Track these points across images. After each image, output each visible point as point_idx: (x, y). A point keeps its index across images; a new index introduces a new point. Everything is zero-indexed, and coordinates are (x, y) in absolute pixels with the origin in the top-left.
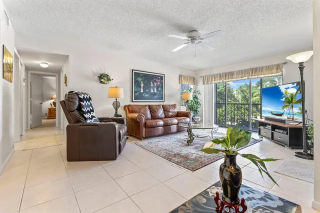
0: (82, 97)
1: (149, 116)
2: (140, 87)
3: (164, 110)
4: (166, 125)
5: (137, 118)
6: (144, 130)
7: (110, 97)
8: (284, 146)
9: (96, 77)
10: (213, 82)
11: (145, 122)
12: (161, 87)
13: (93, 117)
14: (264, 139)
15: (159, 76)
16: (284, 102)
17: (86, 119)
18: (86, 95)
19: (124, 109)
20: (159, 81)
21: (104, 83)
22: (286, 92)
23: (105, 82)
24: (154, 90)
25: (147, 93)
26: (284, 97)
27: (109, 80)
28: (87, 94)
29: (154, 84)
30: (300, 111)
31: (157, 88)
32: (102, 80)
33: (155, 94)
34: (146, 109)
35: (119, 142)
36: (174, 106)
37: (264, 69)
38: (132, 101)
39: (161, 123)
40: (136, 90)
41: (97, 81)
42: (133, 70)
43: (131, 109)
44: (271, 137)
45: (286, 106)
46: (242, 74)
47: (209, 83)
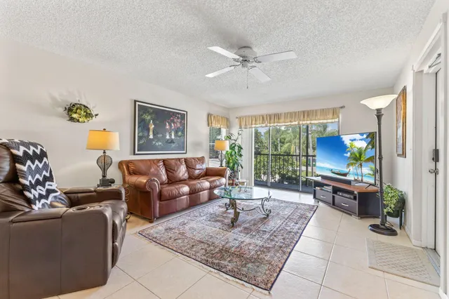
0: (20, 153)
1: (164, 178)
2: (148, 130)
3: (188, 167)
4: (194, 193)
5: (145, 185)
6: (158, 205)
7: (91, 148)
8: (351, 215)
9: (61, 110)
10: (254, 126)
11: (160, 192)
12: (182, 131)
13: (49, 192)
14: (321, 204)
15: (178, 113)
16: (349, 158)
17: (30, 202)
18: (32, 148)
19: (119, 168)
20: (179, 120)
21: (78, 121)
22: (352, 145)
23: (80, 120)
24: (170, 135)
25: (159, 140)
26: (349, 151)
27: (89, 115)
28: (35, 145)
29: (170, 125)
30: (371, 172)
31: (176, 132)
32: (75, 116)
33: (172, 141)
34: (158, 167)
35: (113, 242)
36: (202, 160)
37: (319, 113)
38: (134, 154)
39: (186, 189)
40: (141, 134)
41: (62, 117)
42: (135, 101)
43: (132, 167)
44: (332, 203)
45: (352, 164)
46: (291, 117)
47: (248, 126)
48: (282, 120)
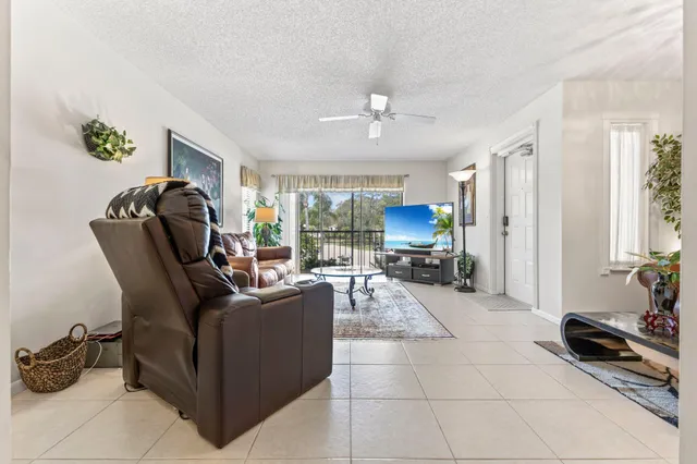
5: (250, 266)
12: (217, 189)
15: (214, 161)
16: (436, 225)
20: (214, 172)
22: (439, 211)
26: (435, 218)
29: (206, 180)
32: (109, 146)
37: (384, 180)
42: (170, 131)
44: (411, 277)
45: (440, 232)
46: (353, 182)
47: (292, 189)
48: (342, 184)
